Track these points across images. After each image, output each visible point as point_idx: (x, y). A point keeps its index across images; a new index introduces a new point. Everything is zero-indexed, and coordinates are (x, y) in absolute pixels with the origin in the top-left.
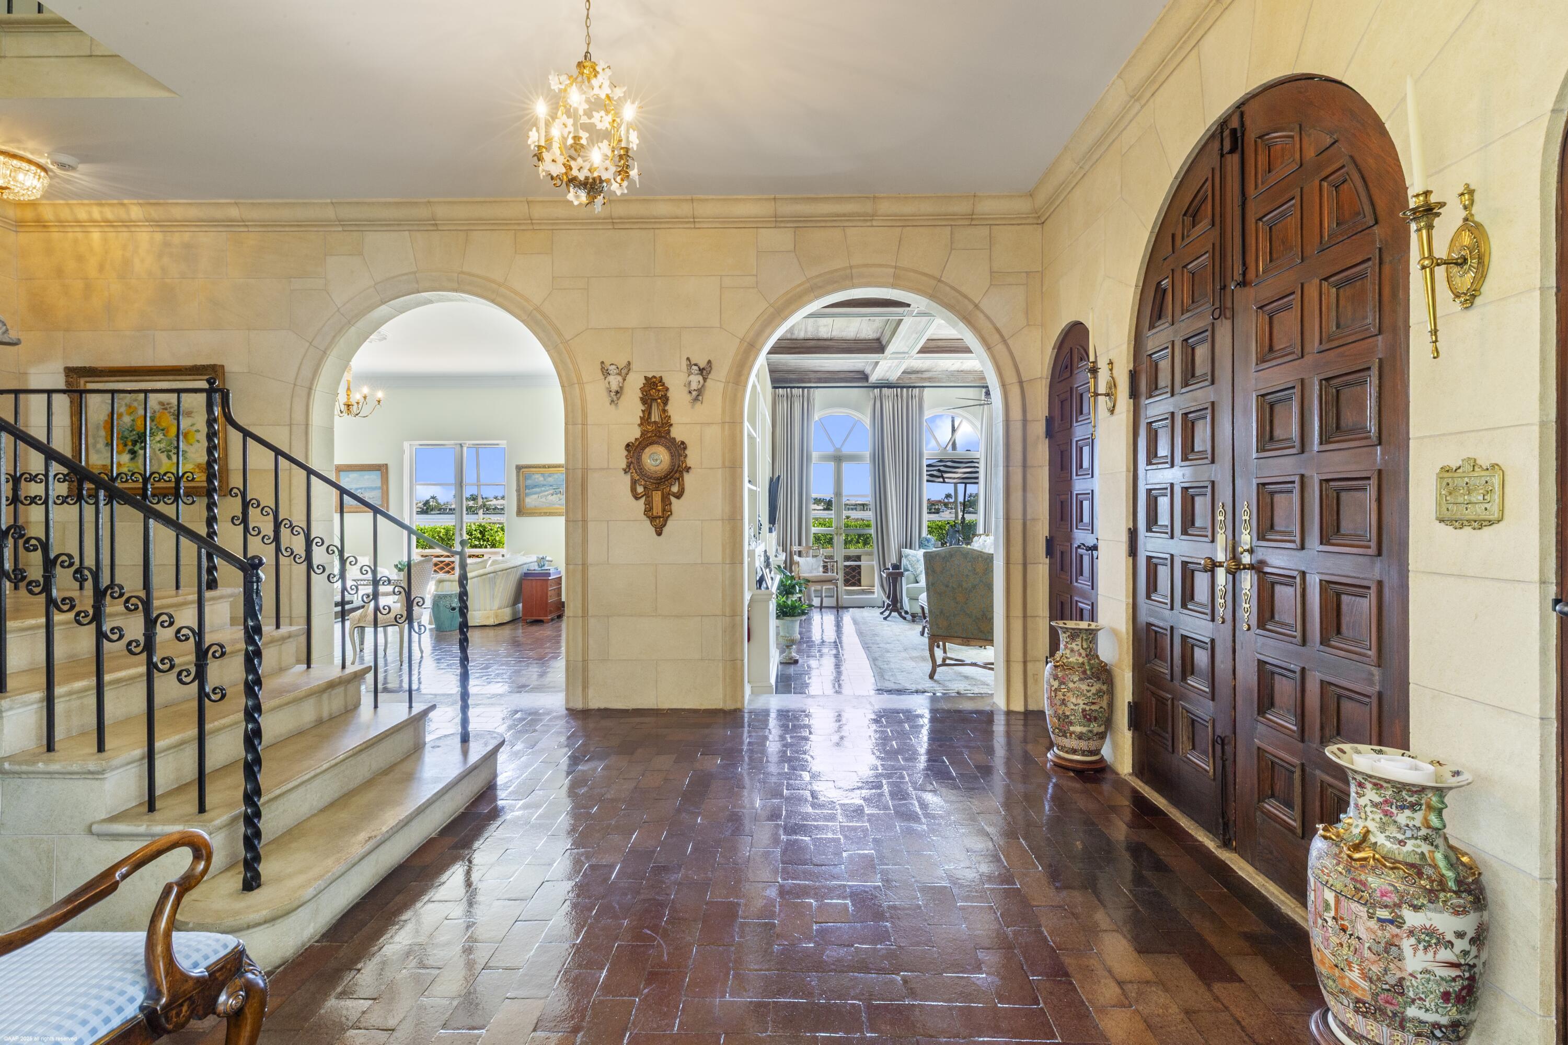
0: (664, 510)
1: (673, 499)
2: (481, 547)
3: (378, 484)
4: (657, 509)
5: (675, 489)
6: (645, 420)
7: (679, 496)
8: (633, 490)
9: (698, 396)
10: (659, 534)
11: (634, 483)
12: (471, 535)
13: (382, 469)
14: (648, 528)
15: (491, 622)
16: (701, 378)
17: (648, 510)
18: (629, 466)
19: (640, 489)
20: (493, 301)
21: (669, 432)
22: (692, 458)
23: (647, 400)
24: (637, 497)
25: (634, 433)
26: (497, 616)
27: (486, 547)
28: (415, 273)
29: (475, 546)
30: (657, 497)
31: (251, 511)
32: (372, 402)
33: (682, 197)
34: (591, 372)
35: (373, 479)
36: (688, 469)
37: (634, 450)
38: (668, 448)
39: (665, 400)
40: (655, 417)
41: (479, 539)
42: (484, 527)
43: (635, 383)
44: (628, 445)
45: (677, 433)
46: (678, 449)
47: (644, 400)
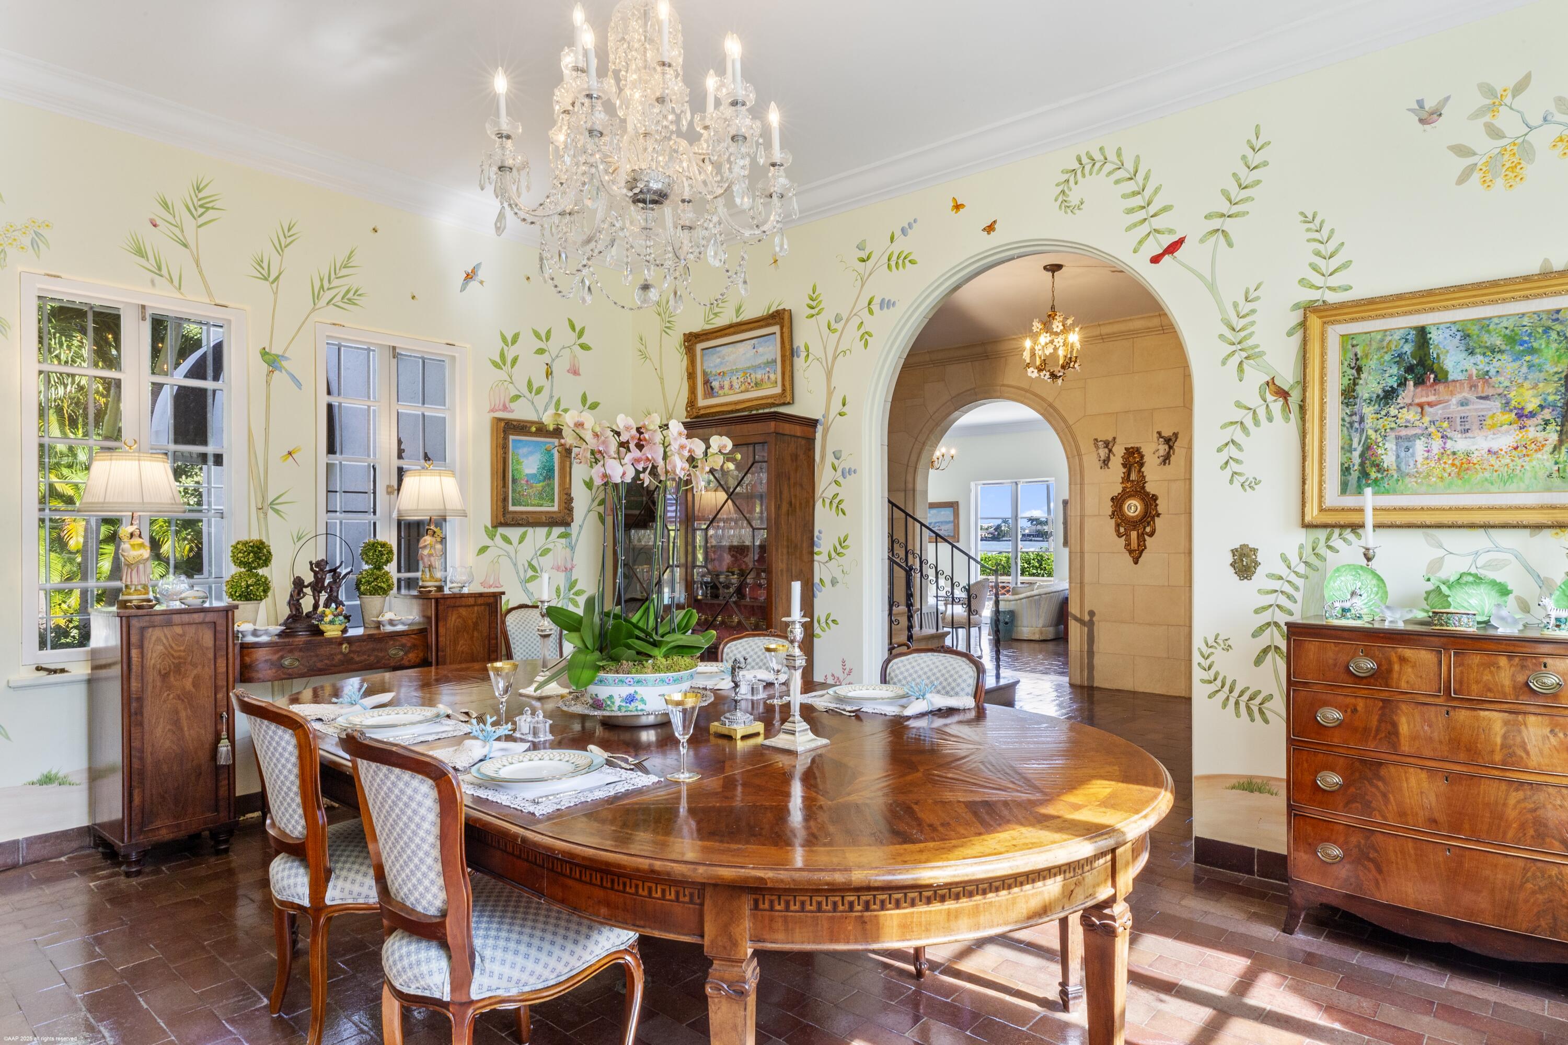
0: (1139, 545)
1: (1146, 537)
2: (1038, 575)
3: (952, 519)
4: (1134, 544)
5: (1148, 529)
6: (1126, 478)
7: (1151, 534)
8: (1117, 531)
9: (1166, 459)
10: (1136, 563)
11: (1118, 525)
12: (1030, 564)
13: (953, 506)
14: (1128, 559)
15: (1037, 637)
16: (1167, 447)
17: (1128, 545)
18: (1113, 514)
19: (1122, 530)
20: (1022, 402)
21: (1143, 488)
22: (1162, 506)
23: (1127, 465)
24: (1119, 535)
25: (1118, 489)
26: (1041, 633)
27: (1043, 576)
28: (974, 389)
29: (1033, 575)
30: (1134, 534)
31: (895, 545)
32: (947, 458)
33: (1151, 314)
34: (1086, 446)
35: (947, 514)
36: (1158, 515)
37: (1118, 502)
38: (1143, 499)
39: (1142, 465)
40: (1133, 476)
41: (1037, 568)
42: (1042, 556)
43: (1119, 451)
44: (1112, 499)
45: (1150, 488)
46: (1150, 501)
47: (1124, 465)
